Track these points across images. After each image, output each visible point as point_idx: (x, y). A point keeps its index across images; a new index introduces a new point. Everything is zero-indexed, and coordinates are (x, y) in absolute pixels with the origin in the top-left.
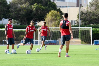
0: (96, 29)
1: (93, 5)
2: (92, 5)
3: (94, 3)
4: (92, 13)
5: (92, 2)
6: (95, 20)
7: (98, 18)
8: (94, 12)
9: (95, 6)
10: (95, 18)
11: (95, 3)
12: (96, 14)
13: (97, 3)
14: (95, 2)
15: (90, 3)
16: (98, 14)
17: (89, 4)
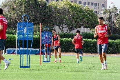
0: (10, 35)
1: (7, 6)
2: (5, 5)
3: (7, 4)
4: (5, 16)
5: (5, 2)
6: (9, 24)
7: (12, 21)
8: (7, 14)
9: (8, 7)
10: (9, 22)
11: (9, 4)
12: (10, 16)
13: (11, 4)
14: (9, 2)
15: (2, 3)
16: (12, 17)
17: (1, 5)
